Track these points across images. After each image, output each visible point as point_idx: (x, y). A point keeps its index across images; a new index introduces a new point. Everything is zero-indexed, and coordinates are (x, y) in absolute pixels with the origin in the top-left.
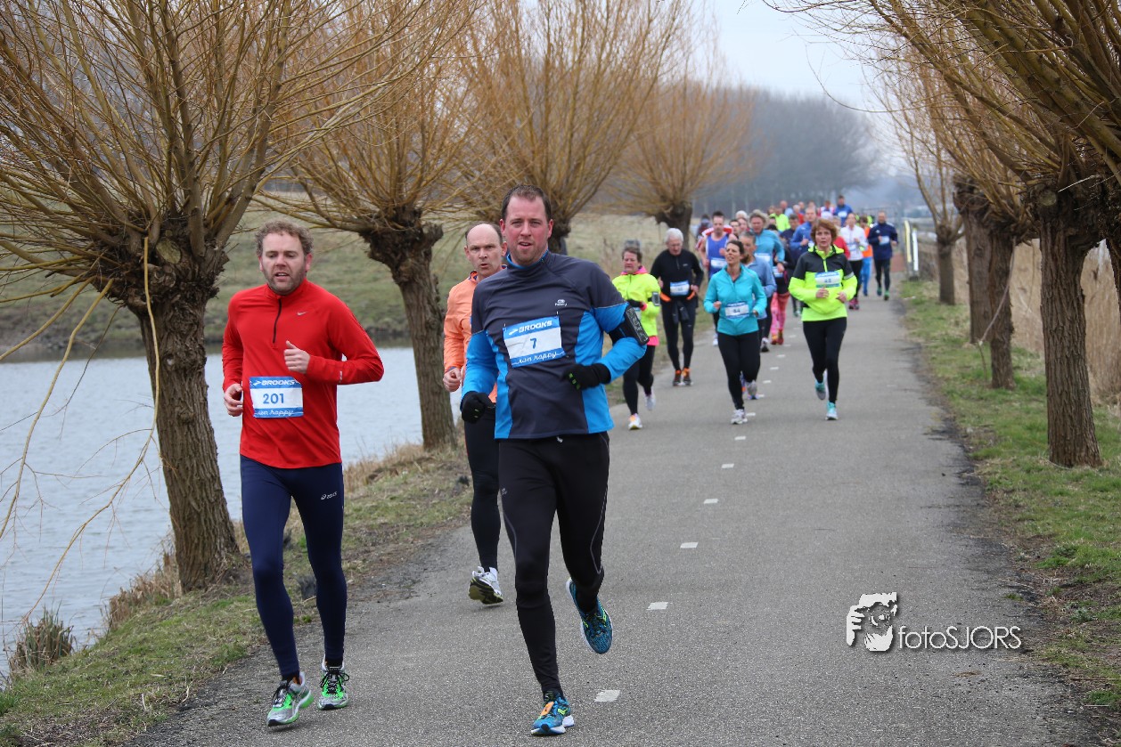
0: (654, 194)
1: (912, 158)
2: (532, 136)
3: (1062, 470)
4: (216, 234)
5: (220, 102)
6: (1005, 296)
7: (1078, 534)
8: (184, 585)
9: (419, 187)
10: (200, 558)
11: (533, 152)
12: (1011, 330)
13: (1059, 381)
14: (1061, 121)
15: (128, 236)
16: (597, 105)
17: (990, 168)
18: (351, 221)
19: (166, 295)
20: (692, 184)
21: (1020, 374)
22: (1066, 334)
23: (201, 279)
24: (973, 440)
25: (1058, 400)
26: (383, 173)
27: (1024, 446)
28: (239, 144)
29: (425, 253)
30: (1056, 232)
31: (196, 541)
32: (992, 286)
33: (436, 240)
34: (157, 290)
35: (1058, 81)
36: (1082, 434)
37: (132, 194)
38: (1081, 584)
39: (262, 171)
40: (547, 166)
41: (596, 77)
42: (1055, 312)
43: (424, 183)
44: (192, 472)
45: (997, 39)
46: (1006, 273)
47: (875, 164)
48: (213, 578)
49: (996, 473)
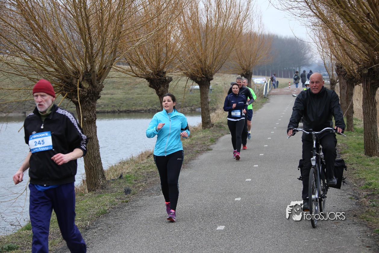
0: (241, 68)
1: (323, 57)
2: (202, 49)
3: (368, 157)
4: (100, 79)
5: (102, 37)
6: (351, 102)
7: (373, 178)
8: (88, 190)
9: (165, 64)
10: (94, 181)
11: (202, 54)
12: (353, 112)
13: (368, 129)
14: (369, 46)
15: (73, 79)
16: (222, 39)
17: (347, 61)
18: (144, 75)
19: (84, 98)
20: (252, 65)
21: (356, 127)
22: (370, 114)
23: (95, 93)
24: (340, 148)
25: (368, 135)
26: (154, 60)
27: (356, 150)
28: (108, 51)
29: (167, 86)
30: (368, 81)
31: (92, 176)
32: (347, 98)
33: (170, 81)
34: (81, 96)
35: (368, 33)
36: (375, 146)
37: (74, 66)
38: (373, 194)
39: (115, 59)
40: (206, 58)
41: (222, 30)
42: (367, 107)
43: (167, 63)
44: (92, 154)
45: (349, 20)
46: (352, 94)
47: (311, 59)
48: (98, 188)
49: (347, 158)
